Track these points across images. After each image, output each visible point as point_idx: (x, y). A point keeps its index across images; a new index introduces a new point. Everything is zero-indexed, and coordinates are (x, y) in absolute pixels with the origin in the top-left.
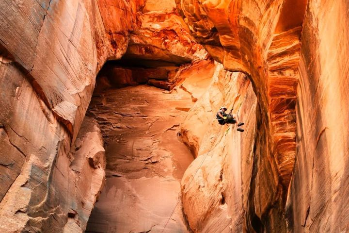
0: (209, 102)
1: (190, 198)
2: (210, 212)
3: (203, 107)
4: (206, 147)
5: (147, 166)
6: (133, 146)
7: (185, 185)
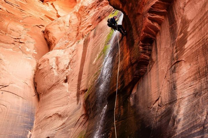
0: (68, 21)
1: (43, 73)
2: (55, 85)
3: (64, 22)
4: (61, 46)
5: (15, 43)
6: (8, 25)
7: (41, 64)
